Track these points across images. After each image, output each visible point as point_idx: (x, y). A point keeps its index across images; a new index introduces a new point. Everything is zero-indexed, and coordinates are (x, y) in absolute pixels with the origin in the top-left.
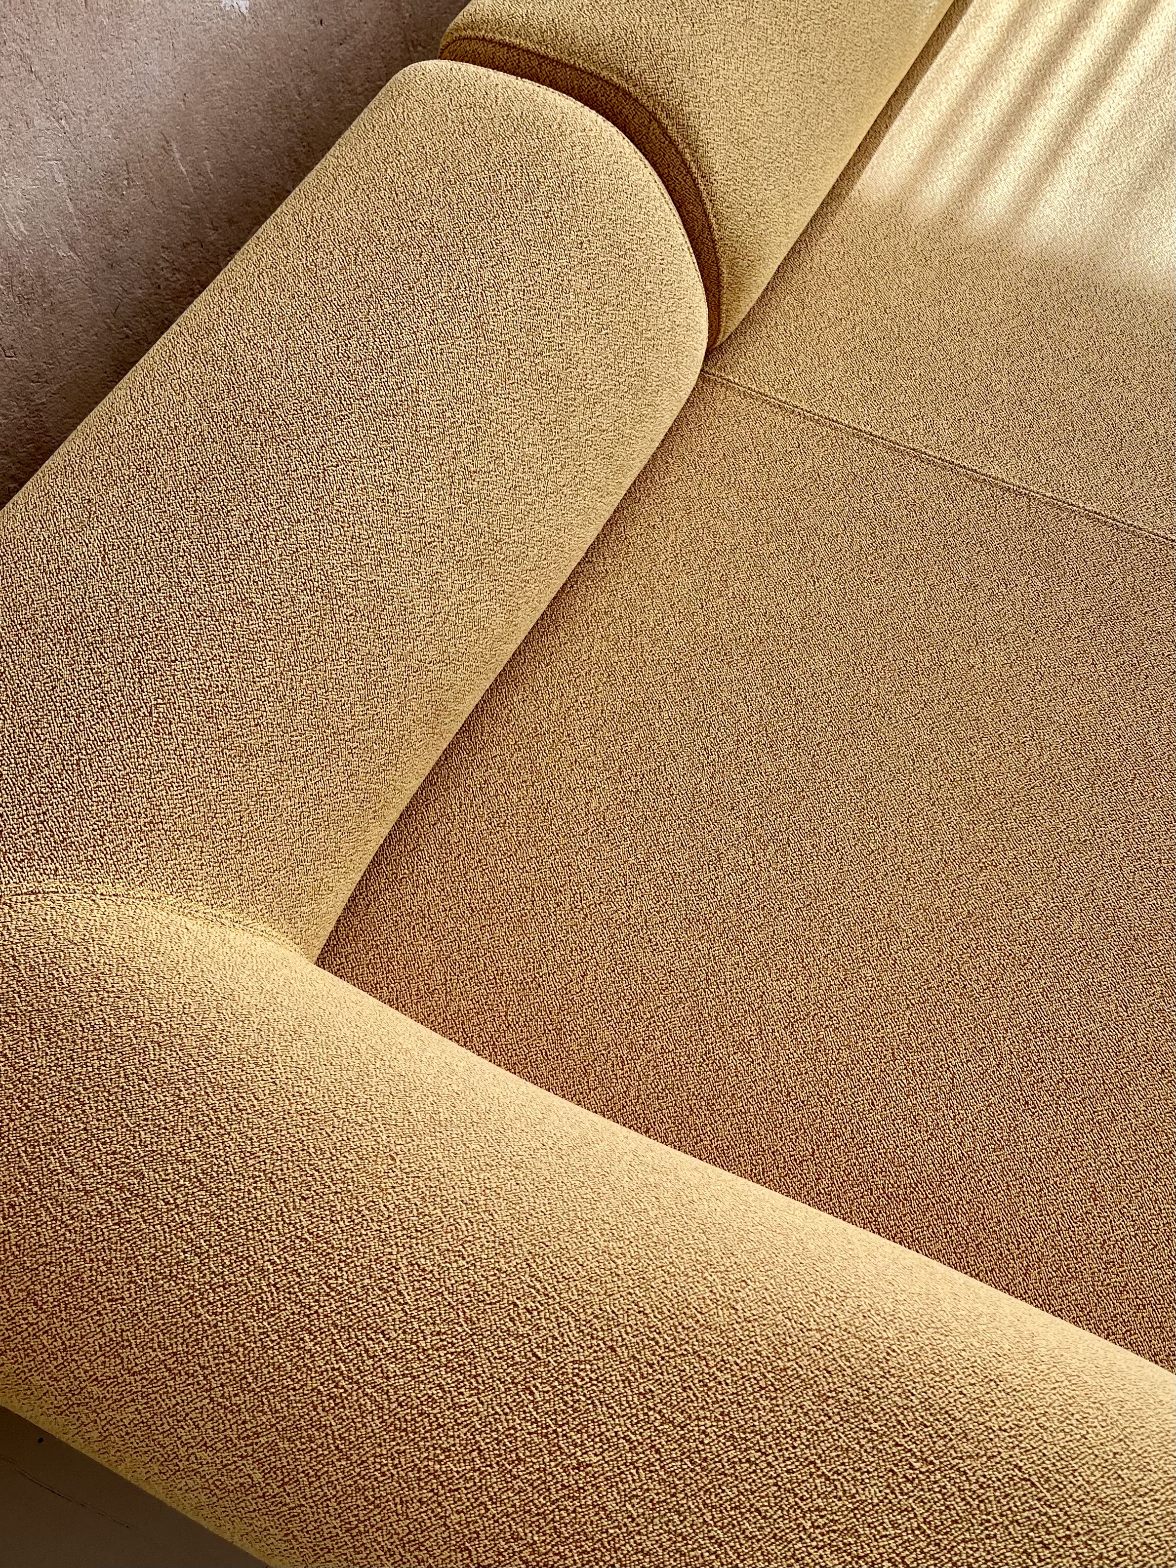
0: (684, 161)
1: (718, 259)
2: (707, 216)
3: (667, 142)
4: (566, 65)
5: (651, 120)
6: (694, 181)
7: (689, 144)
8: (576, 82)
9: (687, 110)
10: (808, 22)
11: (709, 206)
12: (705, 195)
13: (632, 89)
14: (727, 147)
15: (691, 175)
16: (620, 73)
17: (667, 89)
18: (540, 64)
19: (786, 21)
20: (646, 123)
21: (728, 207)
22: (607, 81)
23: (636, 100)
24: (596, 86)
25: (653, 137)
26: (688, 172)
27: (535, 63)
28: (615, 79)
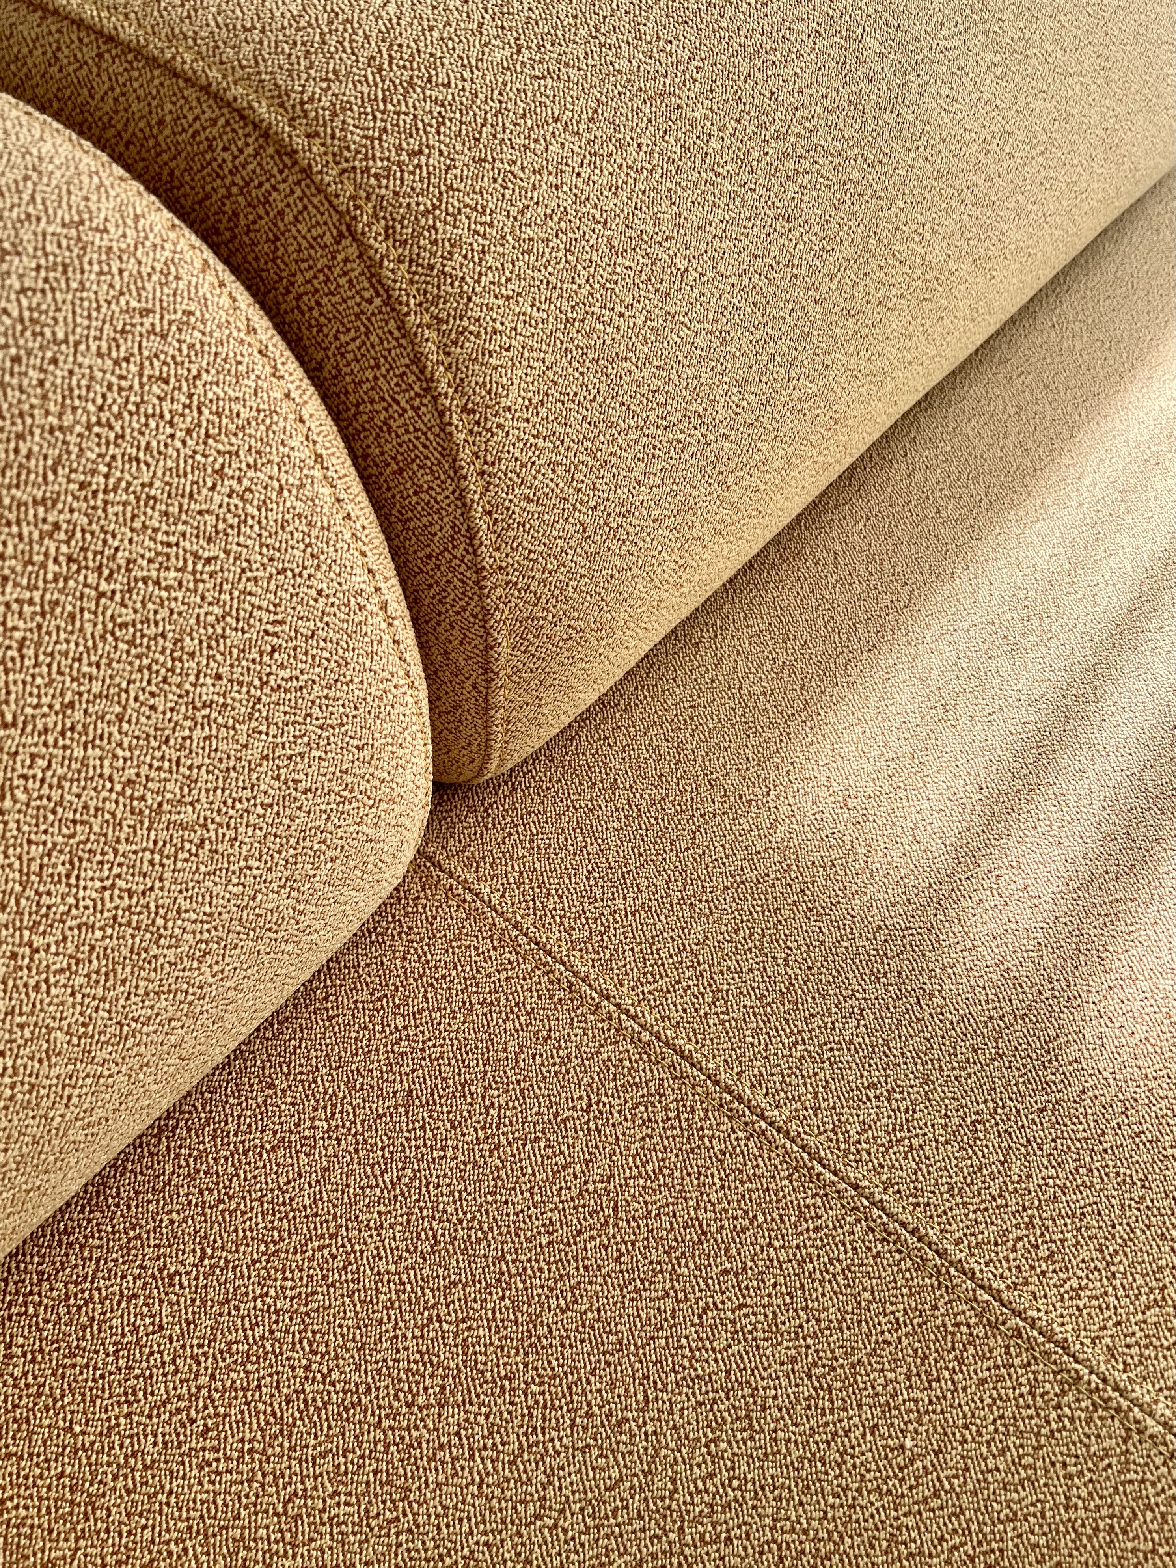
0: (417, 359)
1: (487, 614)
2: (466, 508)
3: (377, 301)
4: (152, 61)
5: (341, 235)
6: (441, 414)
7: (440, 321)
8: (168, 107)
9: (446, 232)
10: (805, 164)
11: (474, 485)
12: (465, 455)
13: (299, 142)
14: (549, 359)
15: (435, 399)
16: (280, 99)
17: (399, 164)
18: (100, 56)
19: (758, 139)
20: (328, 239)
21: (529, 500)
22: (240, 112)
23: (307, 171)
24: (214, 122)
25: (343, 281)
26: (427, 390)
27: (90, 53)
28: (262, 109)
